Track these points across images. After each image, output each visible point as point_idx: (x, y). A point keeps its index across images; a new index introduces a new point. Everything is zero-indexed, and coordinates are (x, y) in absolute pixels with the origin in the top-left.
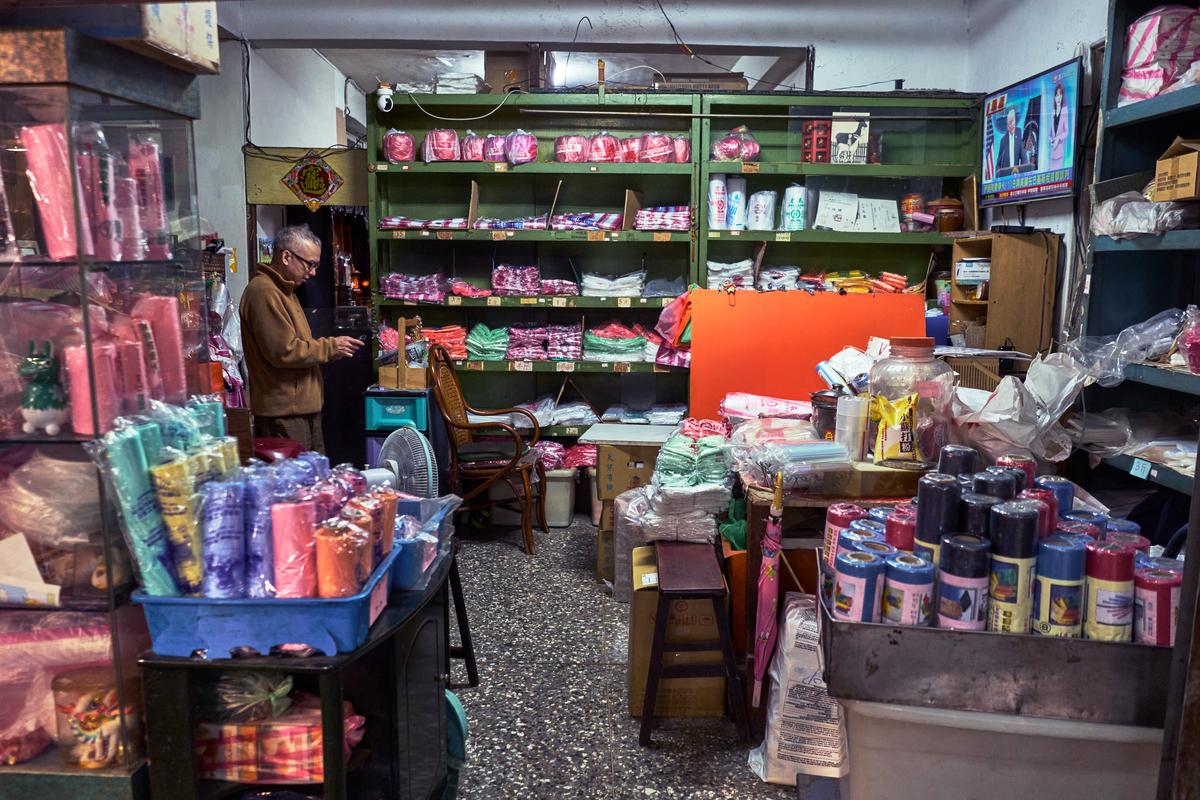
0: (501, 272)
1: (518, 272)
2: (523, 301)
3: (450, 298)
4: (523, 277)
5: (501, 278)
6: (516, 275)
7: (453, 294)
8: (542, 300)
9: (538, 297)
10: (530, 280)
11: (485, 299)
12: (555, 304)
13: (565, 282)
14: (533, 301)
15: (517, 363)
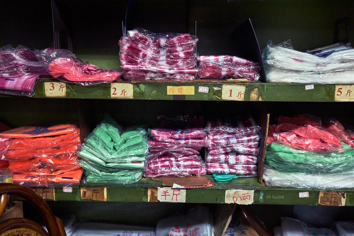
0: (134, 40)
1: (163, 41)
2: (172, 91)
3: (47, 86)
4: (171, 50)
5: (134, 51)
6: (159, 46)
7: (52, 79)
8: (204, 90)
9: (196, 84)
10: (182, 55)
11: (106, 87)
12: (225, 96)
13: (236, 59)
14: (188, 91)
15: (161, 190)
